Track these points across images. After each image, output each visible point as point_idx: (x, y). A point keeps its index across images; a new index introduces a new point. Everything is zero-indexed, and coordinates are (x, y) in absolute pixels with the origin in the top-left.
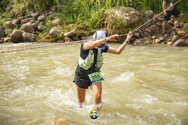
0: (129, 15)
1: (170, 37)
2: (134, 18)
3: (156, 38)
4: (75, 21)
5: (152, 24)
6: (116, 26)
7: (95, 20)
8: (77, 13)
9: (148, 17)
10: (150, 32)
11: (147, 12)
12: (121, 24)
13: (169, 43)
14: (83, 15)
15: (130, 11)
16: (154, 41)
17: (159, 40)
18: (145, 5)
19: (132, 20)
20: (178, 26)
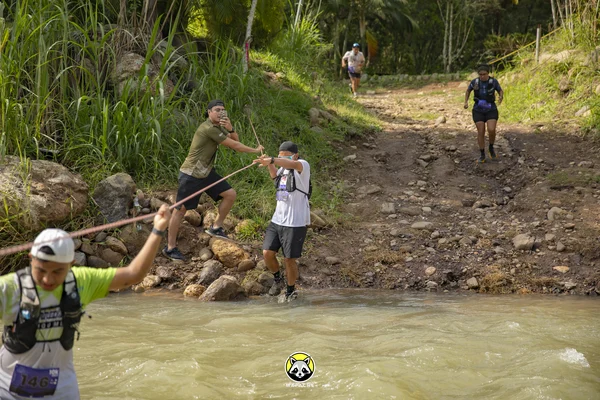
0: (44, 190)
1: (193, 267)
2: (67, 201)
9: (114, 196)
10: (125, 249)
11: (111, 179)
12: (13, 223)
13: (191, 288)
15: (50, 177)
17: (156, 278)
18: (102, 154)
19: (57, 207)
20: (215, 227)
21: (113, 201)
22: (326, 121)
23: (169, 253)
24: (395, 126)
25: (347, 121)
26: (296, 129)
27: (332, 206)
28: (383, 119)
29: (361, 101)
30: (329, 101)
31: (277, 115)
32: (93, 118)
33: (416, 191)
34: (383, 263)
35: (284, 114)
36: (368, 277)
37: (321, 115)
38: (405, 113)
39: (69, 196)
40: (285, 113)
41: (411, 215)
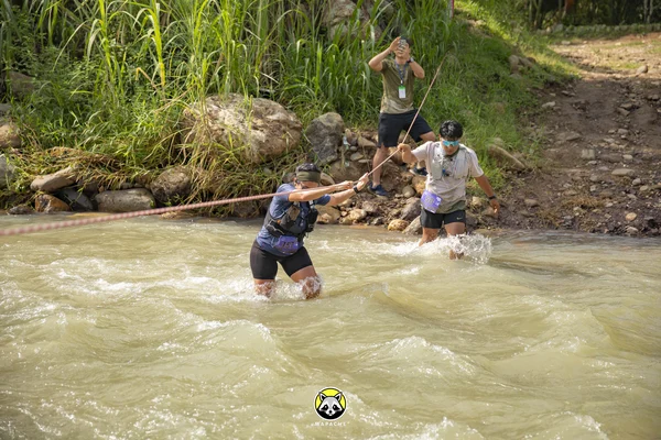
0: (263, 126)
1: (397, 204)
2: (283, 137)
3: (352, 206)
4: (73, 137)
5: (338, 160)
6: (223, 158)
7: (148, 135)
8: (82, 109)
9: (325, 134)
11: (322, 118)
12: (236, 155)
13: (395, 223)
14: (105, 116)
15: (269, 114)
16: (344, 213)
17: (363, 212)
18: (315, 94)
19: (275, 142)
20: (419, 167)
21: (324, 138)
22: (526, 68)
23: (374, 190)
24: (595, 75)
25: (546, 69)
26: (497, 75)
27: (531, 151)
28: (581, 68)
29: (558, 50)
30: (528, 49)
31: (478, 61)
32: (307, 60)
33: (616, 139)
34: (583, 207)
35: (485, 61)
36: (567, 220)
37: (521, 63)
38: (604, 62)
39: (285, 132)
40: (485, 59)
41: (611, 162)
